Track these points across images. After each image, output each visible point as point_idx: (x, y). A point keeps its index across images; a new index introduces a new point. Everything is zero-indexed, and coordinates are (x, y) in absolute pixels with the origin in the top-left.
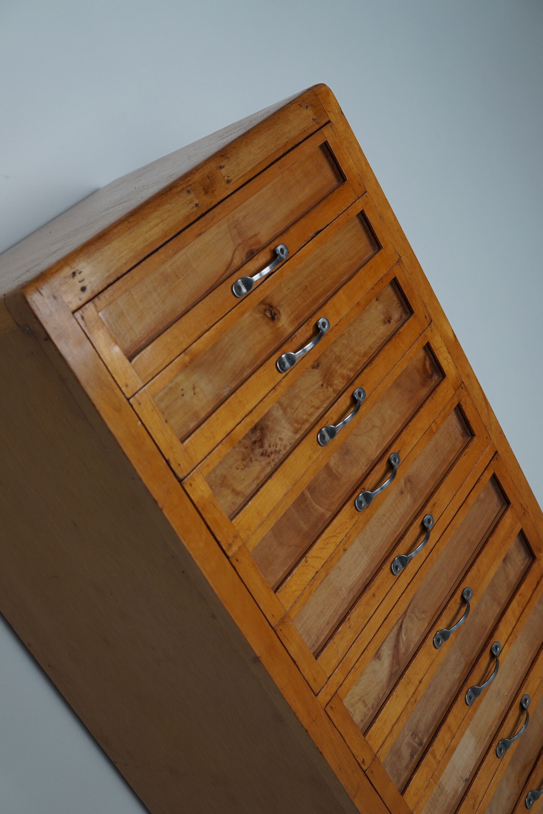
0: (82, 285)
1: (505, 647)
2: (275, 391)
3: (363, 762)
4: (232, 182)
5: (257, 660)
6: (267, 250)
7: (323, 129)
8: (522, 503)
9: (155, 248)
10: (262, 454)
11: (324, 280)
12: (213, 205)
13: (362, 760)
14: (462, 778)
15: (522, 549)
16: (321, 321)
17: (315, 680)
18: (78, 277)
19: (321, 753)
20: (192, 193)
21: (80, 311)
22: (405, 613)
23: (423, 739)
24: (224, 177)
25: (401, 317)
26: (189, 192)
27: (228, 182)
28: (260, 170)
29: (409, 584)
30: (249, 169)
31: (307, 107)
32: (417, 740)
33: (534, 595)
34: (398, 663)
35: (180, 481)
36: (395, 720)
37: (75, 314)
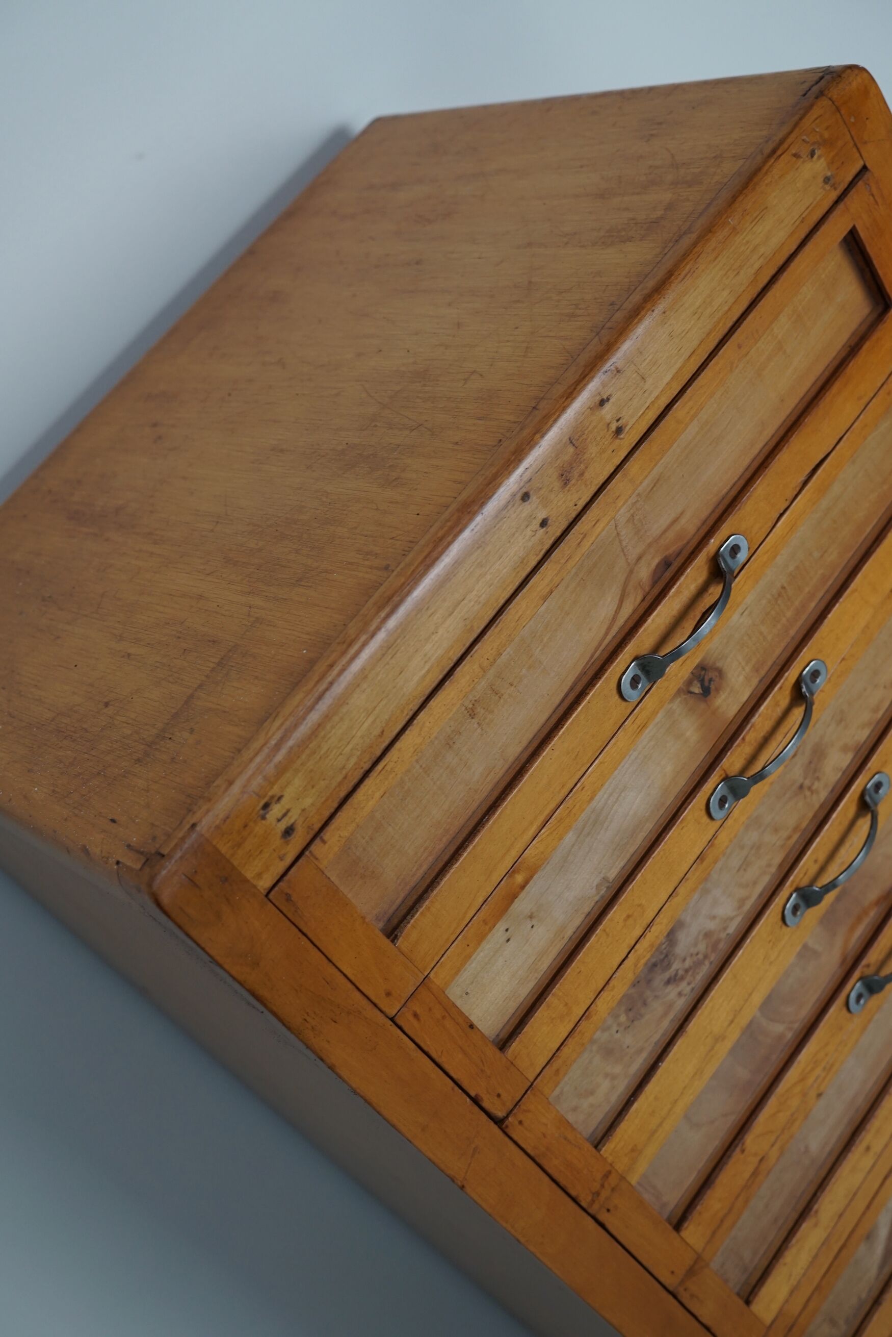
0: (283, 825)
2: (703, 861)
4: (628, 429)
6: (700, 559)
7: (848, 197)
10: (668, 982)
11: (822, 556)
12: (580, 506)
16: (809, 667)
18: (276, 810)
20: (534, 498)
21: (283, 886)
26: (527, 497)
27: (619, 431)
31: (812, 154)
35: (499, 1122)
37: (271, 896)
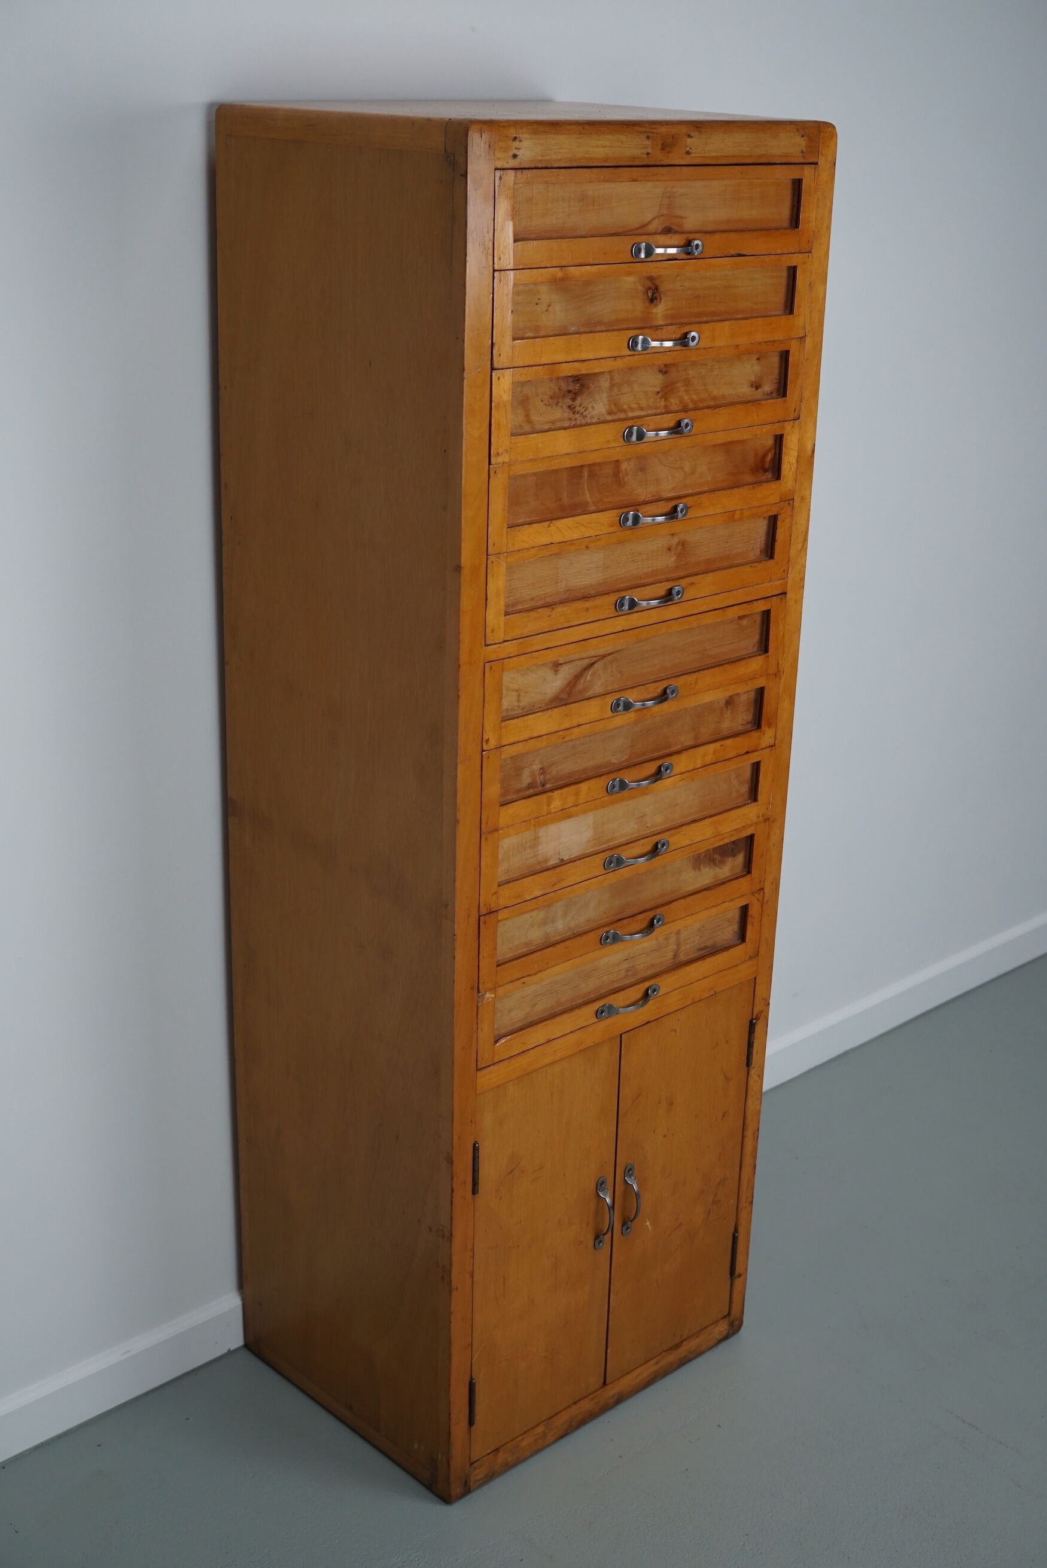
0: (516, 152)
1: (676, 776)
2: (615, 361)
3: (487, 741)
4: (691, 156)
5: (458, 568)
6: (685, 236)
7: (806, 167)
8: (780, 662)
9: (590, 165)
10: (569, 407)
11: (719, 302)
12: (662, 163)
13: (487, 738)
14: (559, 854)
15: (752, 710)
16: (693, 334)
17: (493, 631)
18: (516, 144)
19: (458, 696)
20: (650, 141)
21: (502, 172)
22: (604, 657)
23: (548, 783)
24: (687, 146)
25: (772, 393)
26: (648, 138)
27: (688, 153)
28: (724, 162)
29: (623, 631)
30: (715, 155)
31: (803, 136)
32: (542, 777)
33: (736, 759)
34: (569, 694)
35: (492, 369)
36: (536, 735)
37: (496, 171)
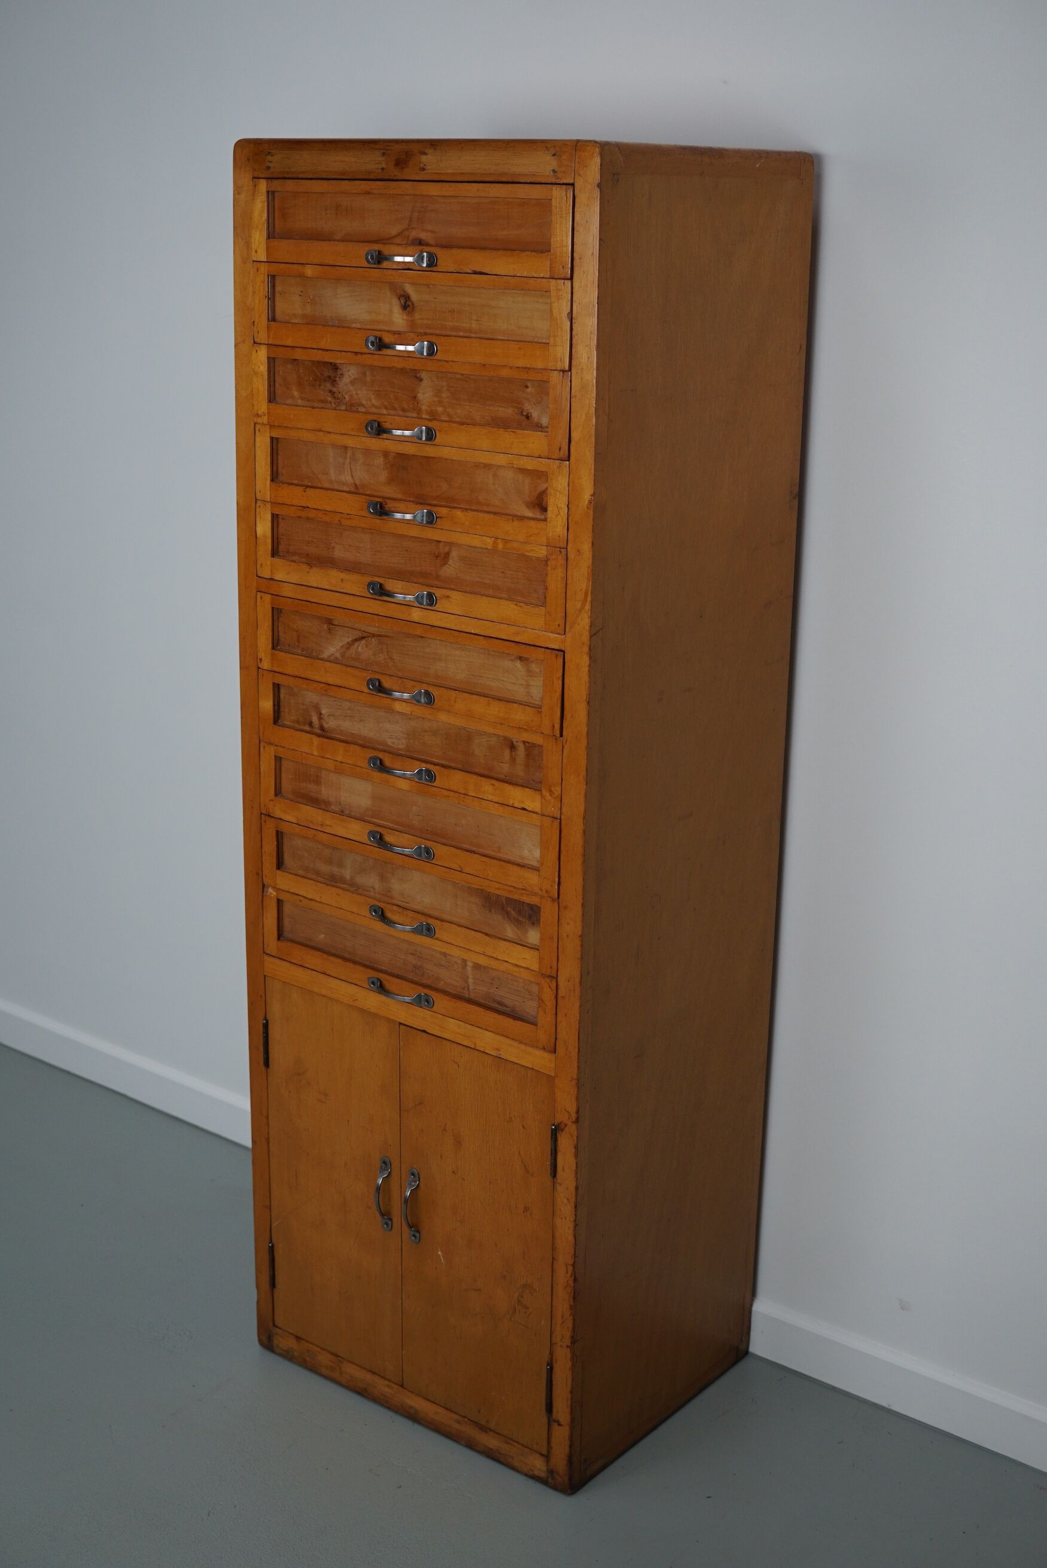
3: (261, 660)
4: (425, 172)
7: (554, 187)
9: (329, 177)
10: (330, 391)
12: (396, 178)
13: (261, 657)
17: (263, 566)
18: (269, 158)
20: (384, 157)
21: (257, 180)
24: (421, 162)
26: (384, 154)
27: (424, 169)
30: (451, 171)
31: (554, 155)
35: (254, 342)
37: (253, 179)
